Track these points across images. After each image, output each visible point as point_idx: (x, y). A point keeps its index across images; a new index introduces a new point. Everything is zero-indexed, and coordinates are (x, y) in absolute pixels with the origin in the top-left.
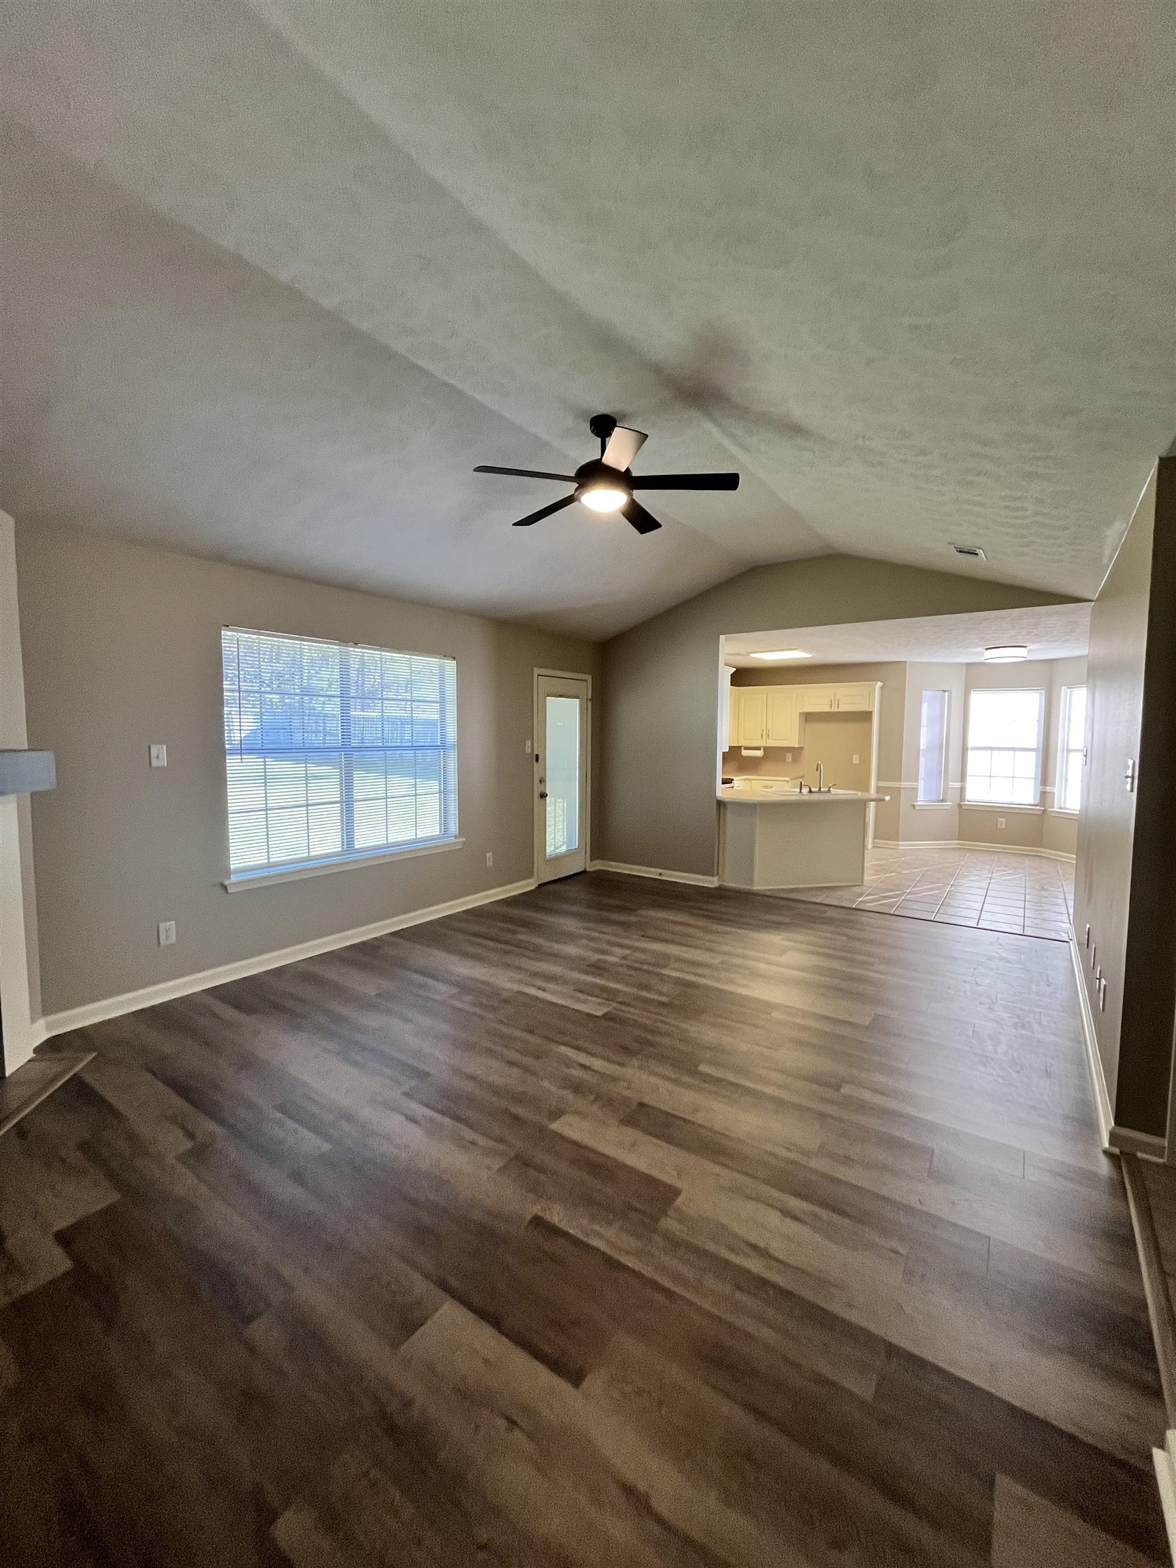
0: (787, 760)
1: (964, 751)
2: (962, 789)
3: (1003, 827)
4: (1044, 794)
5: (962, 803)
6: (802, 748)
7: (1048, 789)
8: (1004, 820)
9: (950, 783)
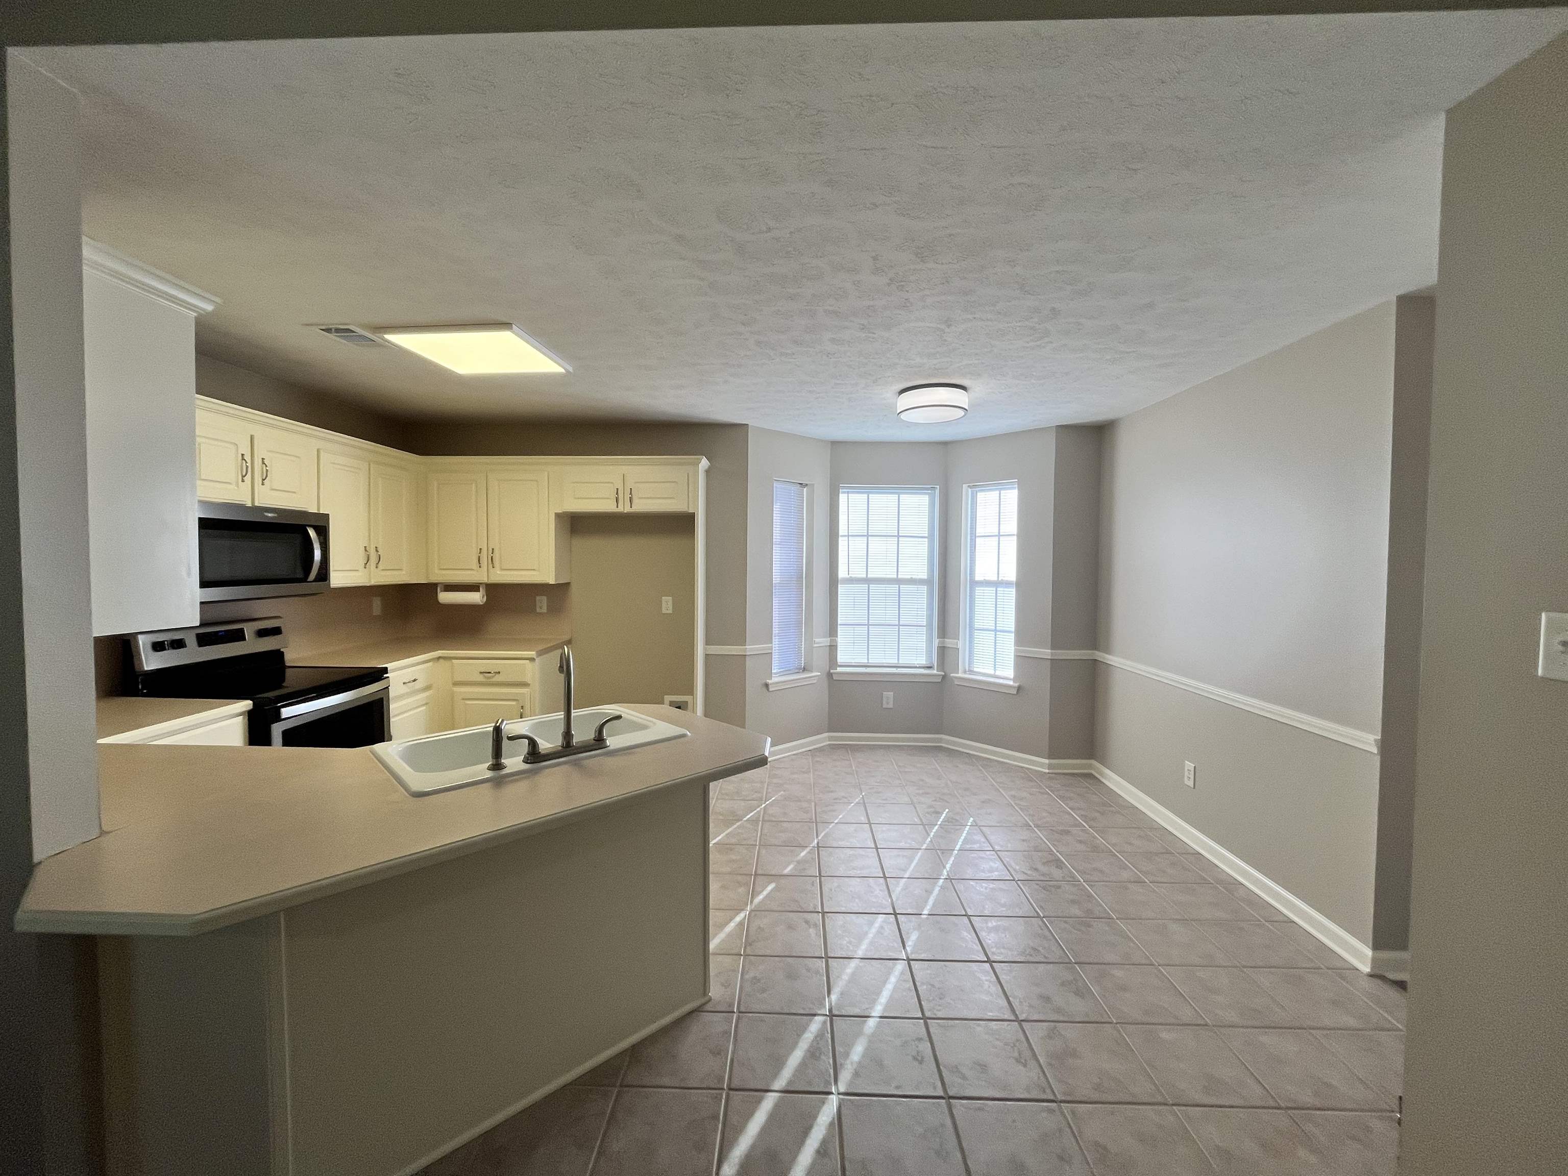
0: (538, 610)
1: (833, 582)
2: (833, 648)
3: (891, 706)
4: (942, 650)
5: (832, 671)
6: (568, 584)
7: (949, 642)
8: (891, 694)
9: (817, 640)
